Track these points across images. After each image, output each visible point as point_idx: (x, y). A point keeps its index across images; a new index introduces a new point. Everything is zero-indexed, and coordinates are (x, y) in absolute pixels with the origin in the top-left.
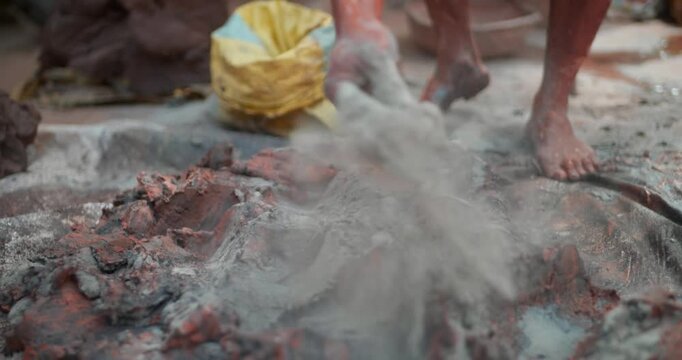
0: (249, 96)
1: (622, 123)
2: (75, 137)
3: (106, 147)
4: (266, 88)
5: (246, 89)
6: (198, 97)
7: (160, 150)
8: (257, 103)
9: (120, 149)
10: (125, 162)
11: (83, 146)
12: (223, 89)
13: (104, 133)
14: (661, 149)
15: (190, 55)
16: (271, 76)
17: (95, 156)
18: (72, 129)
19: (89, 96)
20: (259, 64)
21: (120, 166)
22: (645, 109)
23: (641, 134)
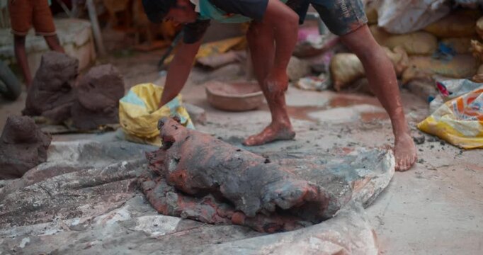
0: (139, 129)
1: (301, 138)
2: (66, 148)
3: (81, 151)
4: (147, 126)
5: (138, 127)
6: (111, 129)
7: (107, 151)
8: (143, 132)
9: (88, 151)
10: (91, 157)
11: (71, 151)
12: (126, 126)
13: (79, 145)
14: (316, 147)
15: (106, 110)
16: (149, 121)
17: (76, 155)
18: (64, 143)
19: (54, 130)
20: (144, 116)
21: (89, 159)
22: (311, 132)
23: (308, 142)
